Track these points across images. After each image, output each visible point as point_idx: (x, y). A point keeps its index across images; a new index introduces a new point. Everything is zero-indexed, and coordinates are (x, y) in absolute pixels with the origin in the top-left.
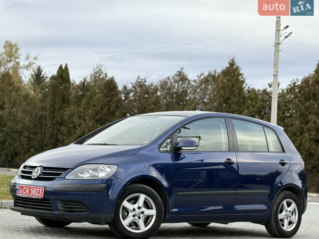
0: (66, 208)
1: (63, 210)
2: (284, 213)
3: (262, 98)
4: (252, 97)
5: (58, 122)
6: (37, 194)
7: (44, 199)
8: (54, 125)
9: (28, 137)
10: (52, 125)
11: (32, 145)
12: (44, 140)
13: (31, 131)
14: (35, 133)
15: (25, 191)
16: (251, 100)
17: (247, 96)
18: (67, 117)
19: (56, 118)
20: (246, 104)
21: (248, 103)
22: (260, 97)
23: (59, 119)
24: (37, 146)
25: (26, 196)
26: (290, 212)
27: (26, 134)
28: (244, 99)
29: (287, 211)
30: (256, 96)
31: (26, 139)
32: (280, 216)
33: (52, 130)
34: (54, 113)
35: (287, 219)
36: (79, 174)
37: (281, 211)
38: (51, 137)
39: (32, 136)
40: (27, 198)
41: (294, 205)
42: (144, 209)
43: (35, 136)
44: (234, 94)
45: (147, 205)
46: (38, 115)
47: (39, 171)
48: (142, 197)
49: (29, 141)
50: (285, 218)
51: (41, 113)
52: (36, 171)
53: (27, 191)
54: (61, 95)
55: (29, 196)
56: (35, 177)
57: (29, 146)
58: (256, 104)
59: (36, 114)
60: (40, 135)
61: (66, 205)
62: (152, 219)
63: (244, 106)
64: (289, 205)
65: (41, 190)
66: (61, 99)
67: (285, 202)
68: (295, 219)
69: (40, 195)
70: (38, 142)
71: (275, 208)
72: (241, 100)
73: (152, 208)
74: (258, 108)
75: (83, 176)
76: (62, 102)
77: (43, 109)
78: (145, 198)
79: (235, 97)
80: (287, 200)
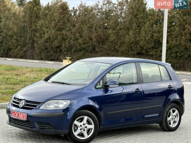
0: (41, 126)
1: (39, 128)
2: (171, 117)
3: (158, 14)
4: (151, 14)
5: (34, 30)
6: (22, 118)
7: (27, 121)
8: (32, 31)
9: (17, 39)
10: (30, 32)
11: (19, 44)
12: (26, 41)
13: (18, 35)
14: (21, 37)
15: (16, 115)
16: (151, 15)
17: (149, 13)
18: (39, 27)
19: (32, 28)
20: (148, 18)
21: (149, 18)
22: (156, 13)
23: (34, 28)
24: (22, 45)
25: (16, 118)
26: (174, 116)
27: (15, 37)
28: (146, 15)
29: (172, 116)
30: (154, 13)
31: (15, 41)
32: (169, 119)
33: (30, 35)
34: (31, 24)
35: (173, 120)
36: (47, 106)
37: (169, 116)
38: (30, 39)
39: (18, 38)
41: (177, 112)
42: (87, 125)
43: (20, 38)
44: (140, 12)
45: (89, 123)
46: (22, 26)
47: (24, 103)
48: (86, 118)
49: (17, 41)
50: (171, 120)
51: (24, 24)
52: (21, 103)
54: (35, 13)
55: (18, 118)
56: (21, 107)
57: (17, 45)
58: (154, 18)
59: (21, 25)
60: (23, 37)
61: (40, 125)
62: (92, 130)
63: (147, 20)
64: (174, 111)
65: (25, 115)
66: (35, 15)
67: (171, 111)
68: (177, 119)
70: (22, 42)
71: (165, 115)
72: (145, 16)
73: (92, 124)
74: (155, 20)
75: (50, 107)
76: (36, 17)
77: (24, 22)
78: (88, 118)
79: (141, 14)
80: (173, 109)
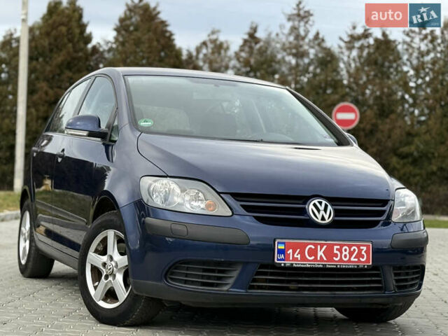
6: (352, 259)
15: (313, 252)
25: (318, 265)
40: (324, 269)
47: (330, 207)
52: (322, 208)
53: (320, 253)
55: (329, 265)
65: (365, 248)
69: (361, 259)
